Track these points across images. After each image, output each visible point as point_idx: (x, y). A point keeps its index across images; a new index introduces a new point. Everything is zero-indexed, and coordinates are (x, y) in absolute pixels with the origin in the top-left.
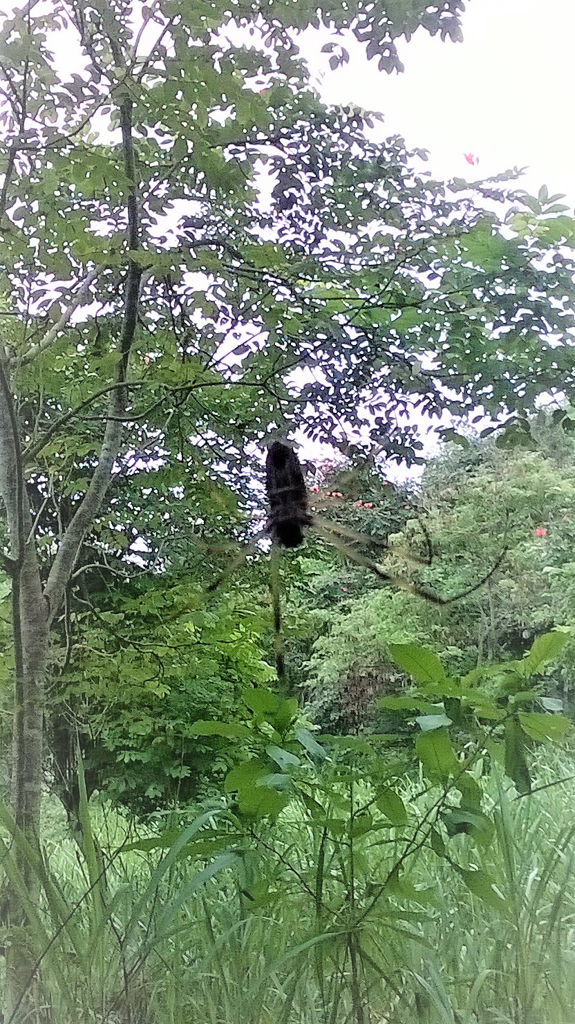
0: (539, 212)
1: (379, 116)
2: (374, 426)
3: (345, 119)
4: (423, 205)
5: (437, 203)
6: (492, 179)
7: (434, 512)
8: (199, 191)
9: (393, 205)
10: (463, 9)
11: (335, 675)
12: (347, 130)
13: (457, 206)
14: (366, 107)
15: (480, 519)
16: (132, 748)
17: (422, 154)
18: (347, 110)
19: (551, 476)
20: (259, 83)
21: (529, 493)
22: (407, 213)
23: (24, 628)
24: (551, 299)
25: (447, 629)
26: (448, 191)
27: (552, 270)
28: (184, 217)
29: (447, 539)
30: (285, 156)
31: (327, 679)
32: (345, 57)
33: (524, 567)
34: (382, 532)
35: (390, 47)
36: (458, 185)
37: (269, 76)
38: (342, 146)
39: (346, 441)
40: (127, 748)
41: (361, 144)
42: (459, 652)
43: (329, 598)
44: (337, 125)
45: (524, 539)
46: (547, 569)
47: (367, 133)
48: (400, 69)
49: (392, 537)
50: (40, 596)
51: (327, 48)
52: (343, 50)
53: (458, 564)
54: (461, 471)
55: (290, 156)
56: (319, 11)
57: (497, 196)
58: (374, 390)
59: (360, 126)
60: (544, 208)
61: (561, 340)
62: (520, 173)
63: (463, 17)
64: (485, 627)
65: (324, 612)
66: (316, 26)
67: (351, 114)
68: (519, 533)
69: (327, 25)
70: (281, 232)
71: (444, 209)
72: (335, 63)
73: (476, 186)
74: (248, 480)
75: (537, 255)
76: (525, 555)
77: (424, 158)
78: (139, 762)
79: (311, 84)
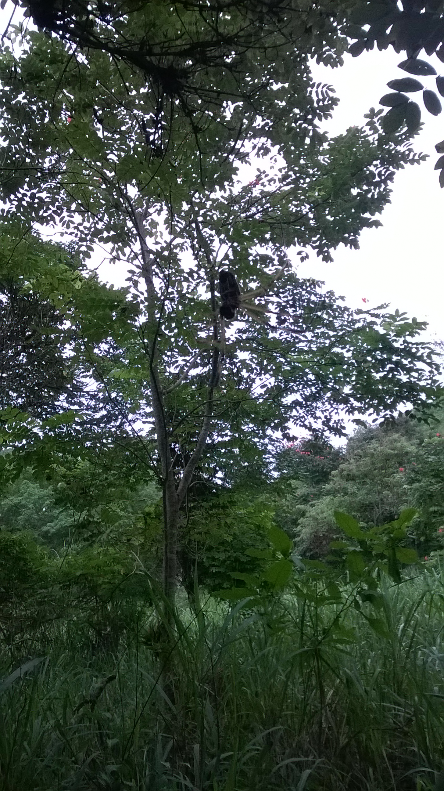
0: (396, 321)
1: (323, 283)
2: (324, 419)
3: (308, 284)
4: (344, 321)
5: (350, 320)
6: (374, 309)
7: (352, 461)
8: (244, 317)
9: (331, 322)
10: (359, 235)
11: (308, 535)
12: (309, 289)
13: (359, 321)
14: (317, 279)
15: (373, 464)
16: (217, 566)
17: (342, 298)
18: (309, 281)
19: (405, 444)
20: (270, 270)
21: (396, 452)
22: (337, 325)
23: (168, 508)
24: (403, 360)
25: (359, 514)
26: (355, 315)
27: (403, 347)
28: (238, 329)
29: (358, 473)
30: (281, 301)
31: (305, 537)
32: (307, 257)
33: (394, 486)
34: (329, 470)
35: (327, 252)
36: (359, 312)
37: (275, 267)
38: (307, 296)
39: (311, 426)
40: (214, 565)
41: (315, 295)
42: (365, 525)
43: (305, 500)
44: (304, 287)
45: (394, 473)
46: (405, 486)
47: (318, 290)
48: (332, 260)
49: (333, 472)
50: (175, 494)
51: (299, 253)
52: (307, 254)
53: (364, 485)
54: (364, 442)
55: (284, 302)
56: (296, 239)
57: (377, 316)
58: (323, 404)
59: (315, 287)
60: (398, 319)
61: (408, 378)
62: (387, 306)
63: (360, 239)
64: (377, 513)
65: (303, 506)
66: (295, 245)
67: (311, 282)
68: (391, 470)
69: (299, 245)
70: (280, 335)
71: (354, 322)
72: (303, 259)
73: (367, 312)
74: (267, 445)
75: (395, 340)
76: (395, 480)
77: (344, 300)
78: (219, 572)
79: (293, 270)
